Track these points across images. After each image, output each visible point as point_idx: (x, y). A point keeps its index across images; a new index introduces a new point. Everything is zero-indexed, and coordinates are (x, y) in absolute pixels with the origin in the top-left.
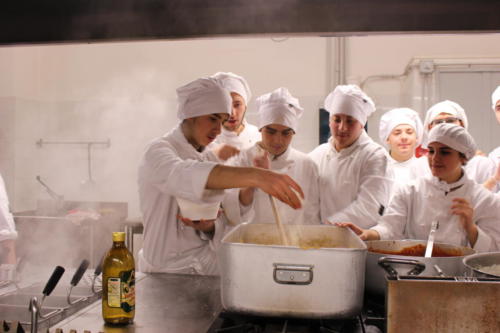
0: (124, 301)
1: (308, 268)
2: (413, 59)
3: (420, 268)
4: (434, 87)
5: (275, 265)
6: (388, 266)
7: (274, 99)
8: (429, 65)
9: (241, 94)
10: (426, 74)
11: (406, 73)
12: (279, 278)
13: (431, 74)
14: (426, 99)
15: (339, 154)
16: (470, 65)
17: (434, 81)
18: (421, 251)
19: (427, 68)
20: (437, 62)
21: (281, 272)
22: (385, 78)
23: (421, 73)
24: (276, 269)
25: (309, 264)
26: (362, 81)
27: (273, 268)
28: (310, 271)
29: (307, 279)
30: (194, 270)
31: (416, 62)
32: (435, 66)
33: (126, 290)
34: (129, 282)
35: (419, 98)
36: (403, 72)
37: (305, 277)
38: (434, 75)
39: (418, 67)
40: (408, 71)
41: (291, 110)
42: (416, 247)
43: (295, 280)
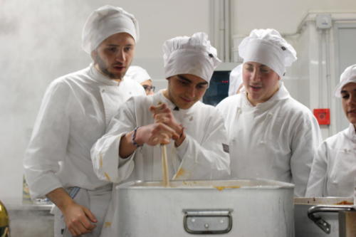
1: (226, 213)
2: (308, 15)
4: (332, 45)
5: (185, 211)
6: (319, 218)
7: (193, 44)
8: (327, 20)
10: (324, 30)
11: (300, 31)
13: (329, 29)
14: (324, 62)
15: (255, 109)
17: (332, 39)
19: (325, 24)
20: (335, 16)
21: (193, 220)
23: (318, 29)
24: (187, 217)
25: (226, 207)
27: (183, 215)
28: (229, 216)
29: (225, 227)
31: (312, 17)
32: (333, 21)
35: (316, 63)
36: (295, 30)
37: (223, 224)
38: (332, 31)
39: (314, 22)
41: (211, 60)
43: (211, 229)
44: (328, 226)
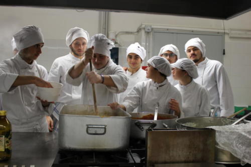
0: (6, 147)
1: (104, 127)
3: (154, 125)
4: (151, 39)
5: (87, 125)
6: (139, 125)
8: (150, 28)
9: (85, 38)
10: (148, 33)
12: (89, 132)
13: (150, 32)
14: (147, 44)
16: (168, 29)
17: (151, 36)
18: (152, 117)
19: (149, 30)
20: (153, 27)
21: (91, 129)
22: (127, 33)
23: (146, 32)
24: (88, 128)
25: (104, 124)
26: (116, 34)
27: (86, 127)
29: (103, 132)
30: (37, 130)
31: (143, 26)
32: (152, 29)
33: (7, 142)
34: (9, 137)
36: (136, 30)
37: (102, 131)
39: (144, 29)
40: (139, 30)
42: (149, 116)
43: (97, 133)
44: (143, 128)
